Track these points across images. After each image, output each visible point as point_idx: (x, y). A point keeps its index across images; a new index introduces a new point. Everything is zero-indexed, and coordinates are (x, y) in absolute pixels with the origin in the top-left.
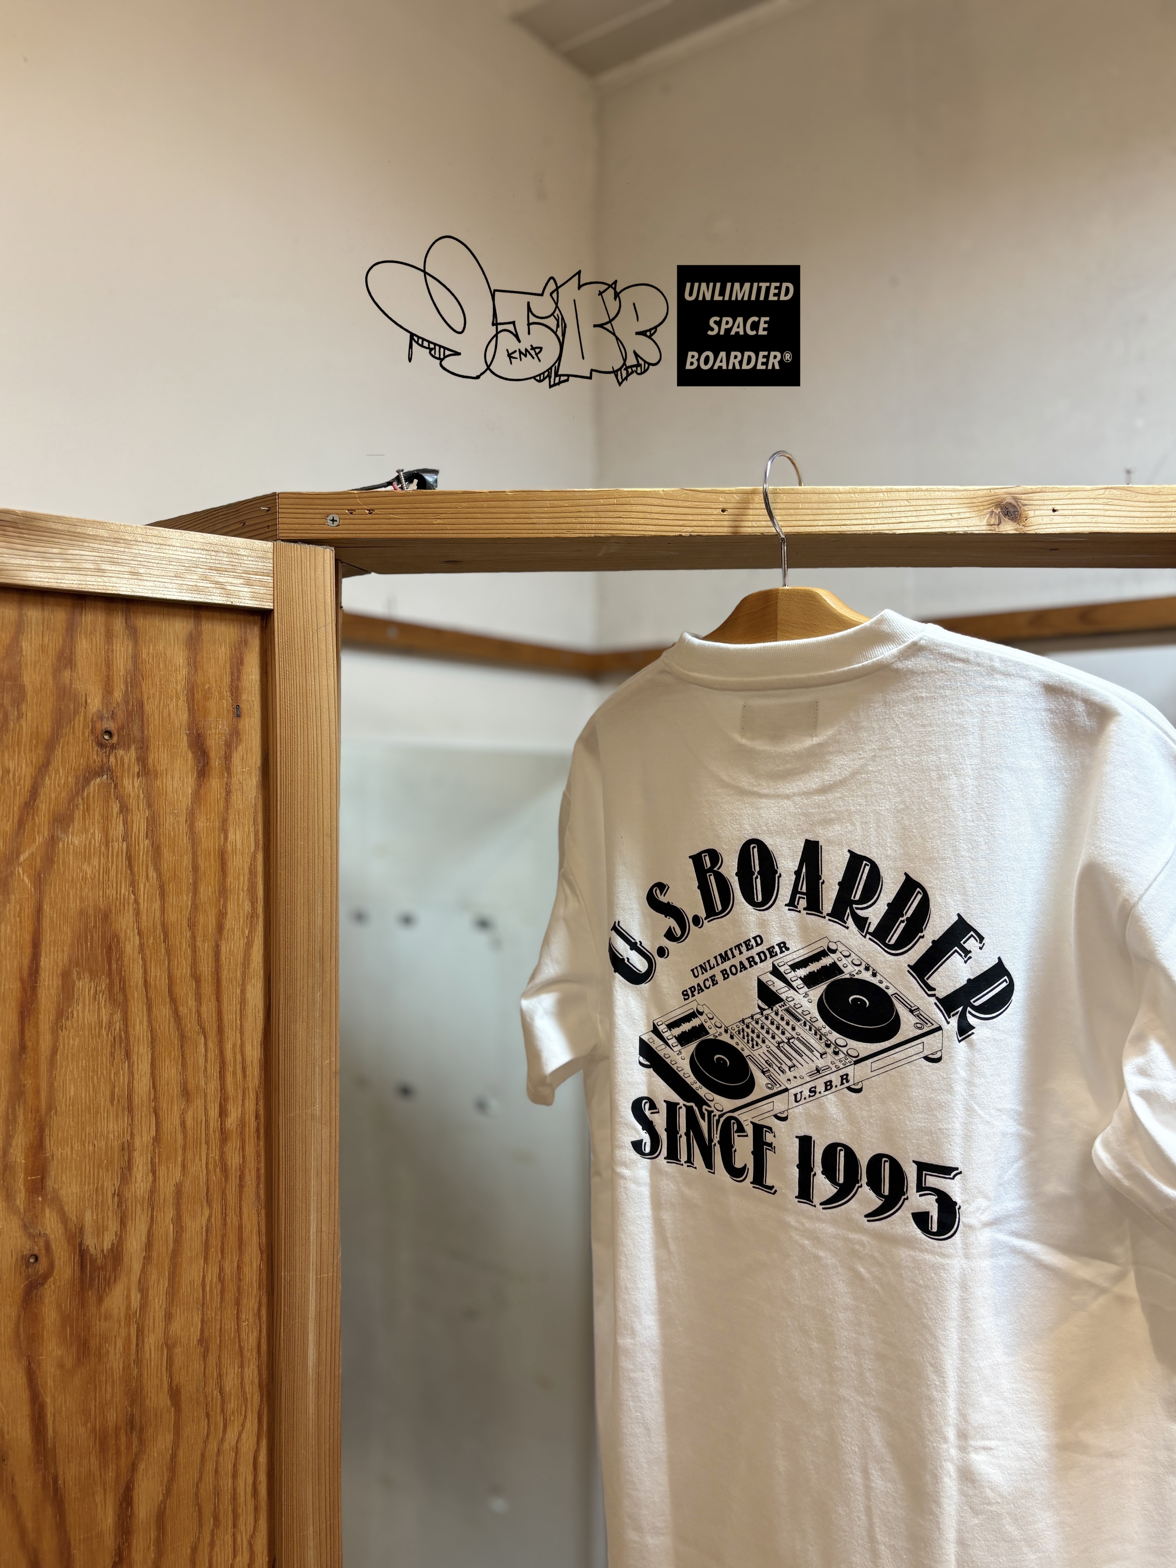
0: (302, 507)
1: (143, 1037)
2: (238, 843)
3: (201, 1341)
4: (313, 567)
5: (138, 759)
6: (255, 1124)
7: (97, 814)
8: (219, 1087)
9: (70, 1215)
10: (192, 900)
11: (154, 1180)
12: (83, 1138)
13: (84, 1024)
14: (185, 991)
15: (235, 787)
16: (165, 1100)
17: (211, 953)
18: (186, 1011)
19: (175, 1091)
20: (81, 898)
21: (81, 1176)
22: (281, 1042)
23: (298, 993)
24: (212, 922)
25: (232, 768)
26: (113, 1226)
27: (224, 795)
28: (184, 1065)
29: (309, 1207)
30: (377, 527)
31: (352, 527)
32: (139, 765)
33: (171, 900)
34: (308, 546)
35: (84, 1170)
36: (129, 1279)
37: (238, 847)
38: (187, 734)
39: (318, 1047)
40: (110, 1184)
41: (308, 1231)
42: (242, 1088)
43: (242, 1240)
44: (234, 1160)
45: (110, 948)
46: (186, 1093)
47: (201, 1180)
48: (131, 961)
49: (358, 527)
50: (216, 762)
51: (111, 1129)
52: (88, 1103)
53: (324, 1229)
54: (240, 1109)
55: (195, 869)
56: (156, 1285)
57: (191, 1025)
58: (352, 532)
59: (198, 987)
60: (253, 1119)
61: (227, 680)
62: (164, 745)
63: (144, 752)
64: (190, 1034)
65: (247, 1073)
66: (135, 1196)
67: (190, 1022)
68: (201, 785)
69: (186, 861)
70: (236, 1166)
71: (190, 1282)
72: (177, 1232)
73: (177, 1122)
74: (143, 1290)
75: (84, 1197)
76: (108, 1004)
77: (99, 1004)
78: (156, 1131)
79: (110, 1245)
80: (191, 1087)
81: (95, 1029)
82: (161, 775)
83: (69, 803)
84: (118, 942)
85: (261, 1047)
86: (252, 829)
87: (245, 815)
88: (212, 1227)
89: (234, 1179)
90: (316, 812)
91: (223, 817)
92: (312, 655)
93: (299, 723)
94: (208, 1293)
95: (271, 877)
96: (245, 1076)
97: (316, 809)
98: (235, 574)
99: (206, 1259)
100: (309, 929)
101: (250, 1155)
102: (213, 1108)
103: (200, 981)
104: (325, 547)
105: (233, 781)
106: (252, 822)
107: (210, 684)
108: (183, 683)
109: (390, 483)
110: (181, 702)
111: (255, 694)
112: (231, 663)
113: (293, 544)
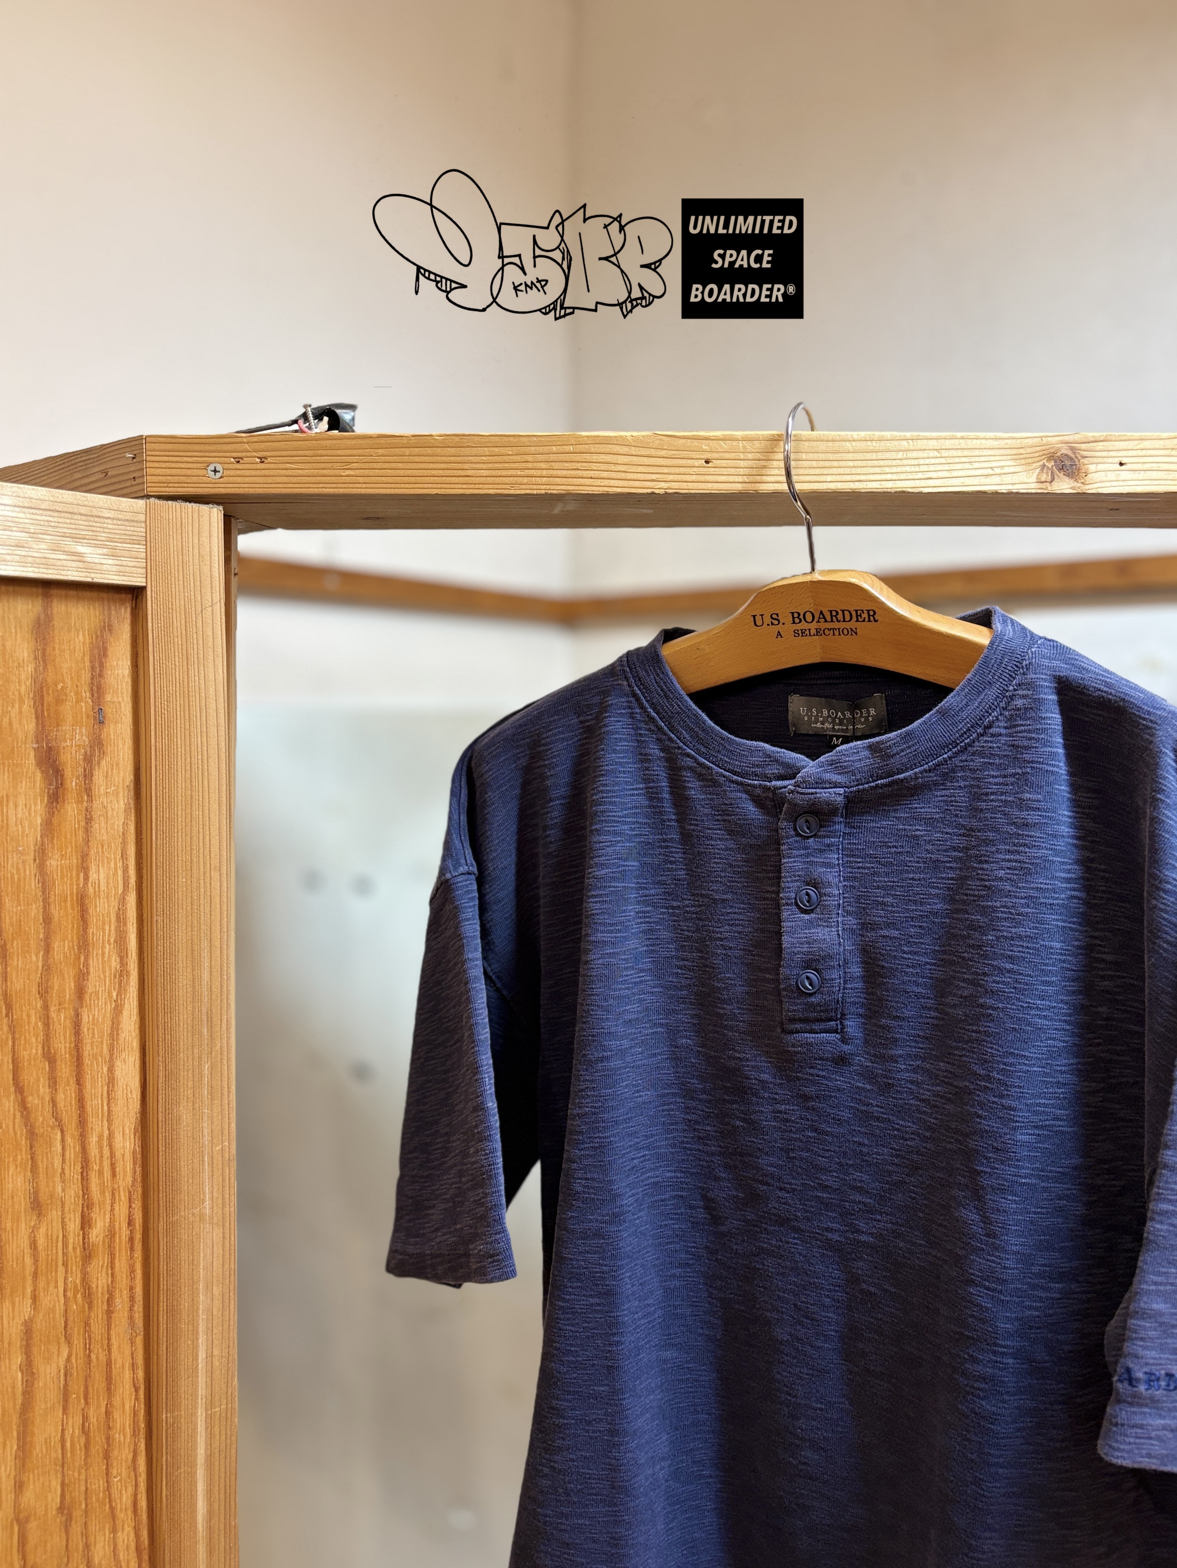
2: (102, 884)
3: (61, 1509)
4: (196, 531)
6: (128, 1232)
8: (81, 1192)
10: (43, 960)
14: (36, 1076)
15: (97, 813)
16: (10, 1217)
17: (69, 1024)
18: (36, 1101)
19: (23, 1203)
22: (160, 1130)
23: (181, 1067)
24: (70, 985)
25: (93, 788)
27: (83, 823)
28: (34, 1169)
30: (271, 479)
31: (238, 479)
33: (16, 962)
34: (189, 505)
37: (102, 888)
38: (35, 749)
39: (206, 1131)
41: (196, 1361)
42: (110, 1189)
43: (111, 1378)
44: (100, 1281)
46: (37, 1205)
47: (57, 1312)
49: (248, 479)
50: (72, 783)
53: (216, 1353)
54: (108, 1216)
55: (47, 920)
57: (42, 1118)
58: (242, 486)
59: (53, 1069)
60: (124, 1226)
61: (86, 676)
62: (4, 764)
64: (41, 1130)
65: (118, 1170)
67: (42, 1114)
68: (53, 813)
69: (35, 910)
70: (103, 1288)
71: (46, 1440)
72: (27, 1381)
73: (26, 1241)
80: (44, 1196)
85: (135, 1135)
86: (120, 864)
87: (109, 846)
88: (72, 1368)
89: (100, 1305)
90: (201, 841)
91: (82, 852)
92: (195, 642)
93: (179, 729)
94: (69, 1448)
95: (145, 924)
96: (114, 1175)
97: (201, 838)
98: (96, 542)
99: (65, 1409)
100: (194, 987)
101: (121, 1271)
102: (73, 1219)
103: (55, 1062)
104: (211, 505)
105: (95, 806)
106: (119, 857)
107: (64, 683)
108: (28, 683)
109: (295, 422)
110: (25, 708)
111: (122, 693)
112: (92, 656)
113: (170, 503)
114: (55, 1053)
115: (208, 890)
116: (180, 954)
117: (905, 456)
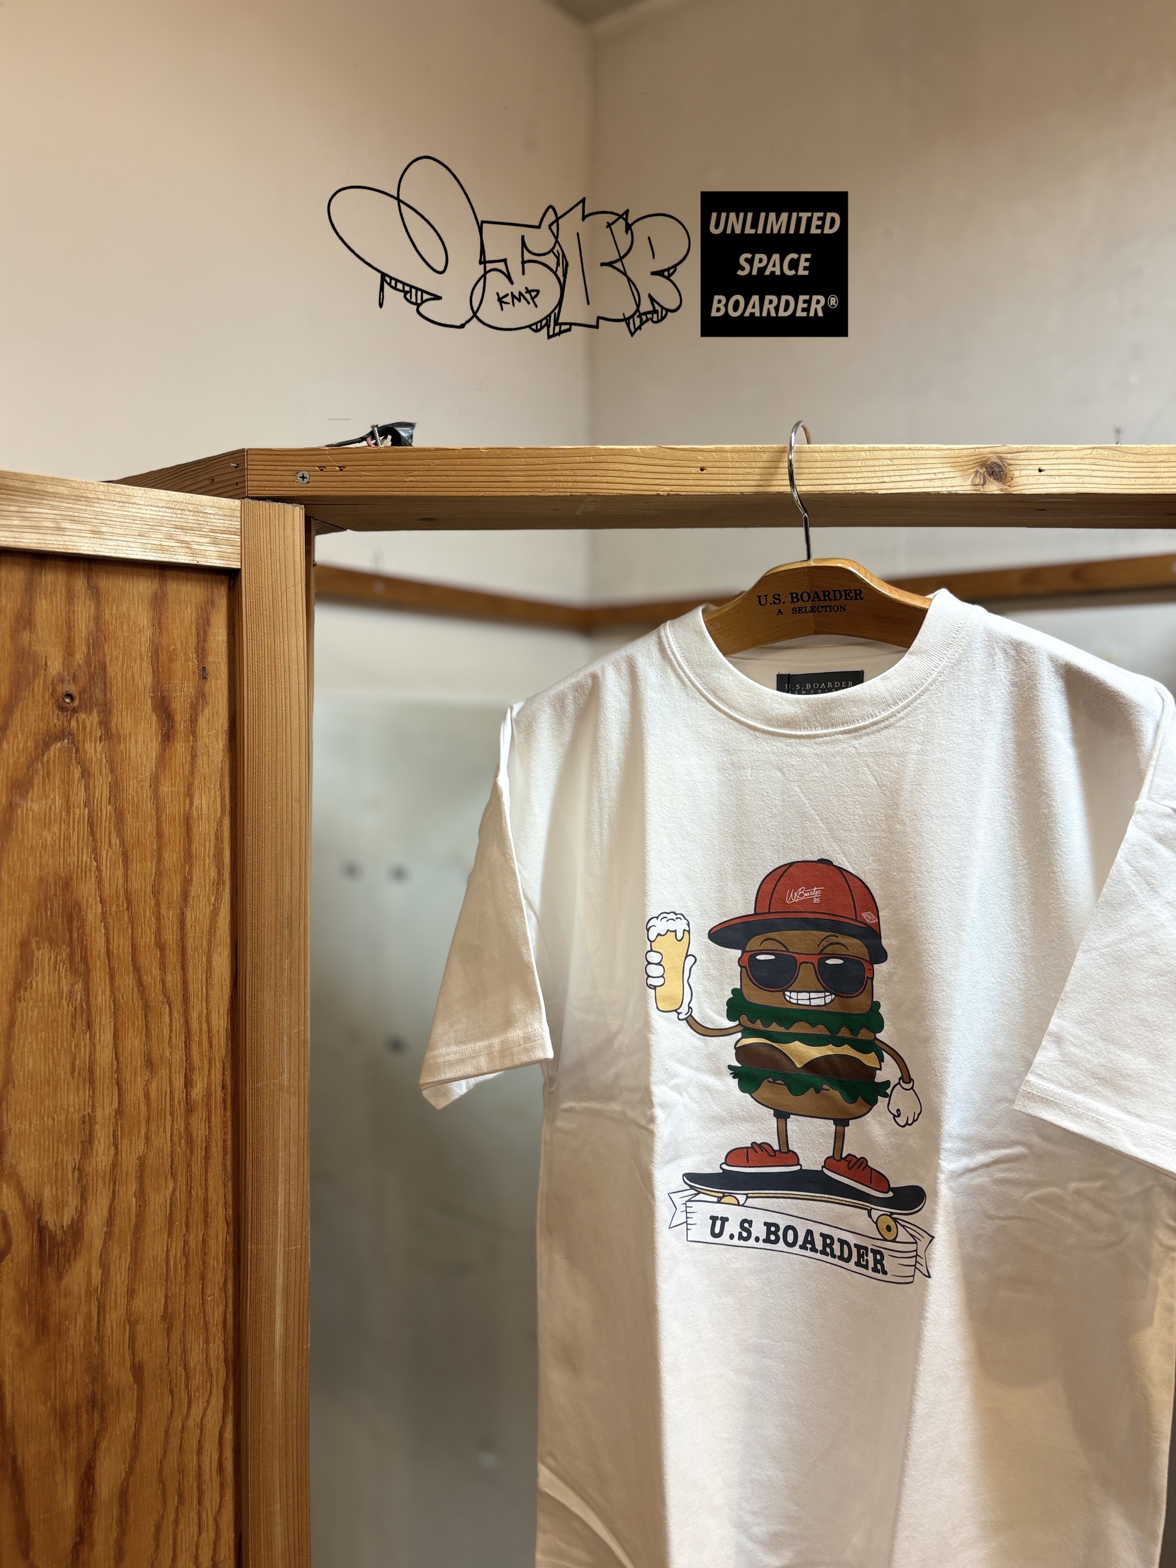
0: (270, 463)
1: (106, 1007)
2: (204, 808)
3: (165, 1317)
4: (282, 525)
5: (101, 723)
6: (222, 1095)
7: (57, 778)
8: (184, 1057)
9: (29, 1191)
10: (156, 867)
11: (116, 1154)
12: (42, 1111)
13: (44, 995)
14: (149, 960)
15: (200, 751)
16: (129, 1071)
17: (176, 921)
18: (150, 980)
19: (139, 1061)
20: (41, 865)
21: (40, 1150)
22: (247, 1011)
23: (266, 961)
24: (177, 889)
25: (198, 731)
26: (73, 1201)
27: (189, 759)
28: (148, 1036)
29: (277, 1178)
30: (347, 484)
31: (322, 484)
32: (101, 729)
33: (135, 867)
34: (277, 504)
35: (42, 1145)
36: (90, 1255)
37: (204, 813)
38: (151, 697)
39: (285, 1016)
40: (70, 1158)
41: (276, 1203)
42: (208, 1058)
43: (208, 1213)
44: (199, 1131)
45: (70, 918)
46: (150, 1064)
47: (165, 1152)
48: (93, 930)
49: (329, 484)
50: (181, 725)
51: (71, 1103)
52: (47, 1075)
53: (292, 1201)
54: (206, 1080)
55: (160, 835)
56: (117, 1262)
57: (155, 994)
58: (322, 489)
59: (163, 956)
60: (219, 1089)
61: (193, 641)
62: (127, 708)
63: (106, 716)
64: (154, 1004)
65: (214, 1042)
66: (97, 1171)
67: (155, 992)
68: (165, 750)
69: (150, 827)
70: (202, 1137)
71: (154, 1258)
72: (140, 1206)
73: (140, 1093)
74: (105, 1266)
75: (43, 1172)
76: (68, 974)
77: (59, 974)
78: (119, 1103)
79: (70, 1220)
80: (155, 1057)
81: (55, 999)
82: (125, 739)
83: (28, 768)
84: (79, 910)
85: (228, 1016)
86: (218, 793)
87: (211, 779)
88: (177, 1200)
89: (199, 1151)
90: (284, 776)
91: (188, 781)
92: (281, 615)
93: (267, 685)
94: (172, 1268)
95: (238, 843)
96: (211, 1046)
97: (284, 774)
98: (201, 533)
99: (170, 1233)
100: (277, 896)
101: (216, 1126)
102: (178, 1078)
103: (165, 950)
104: (294, 504)
105: (199, 745)
106: (218, 787)
107: (175, 645)
108: (147, 645)
109: (363, 439)
110: (145, 664)
111: (222, 656)
112: (198, 624)
113: (261, 502)
114: (164, 943)
115: (290, 817)
116: (266, 869)
117: (863, 464)
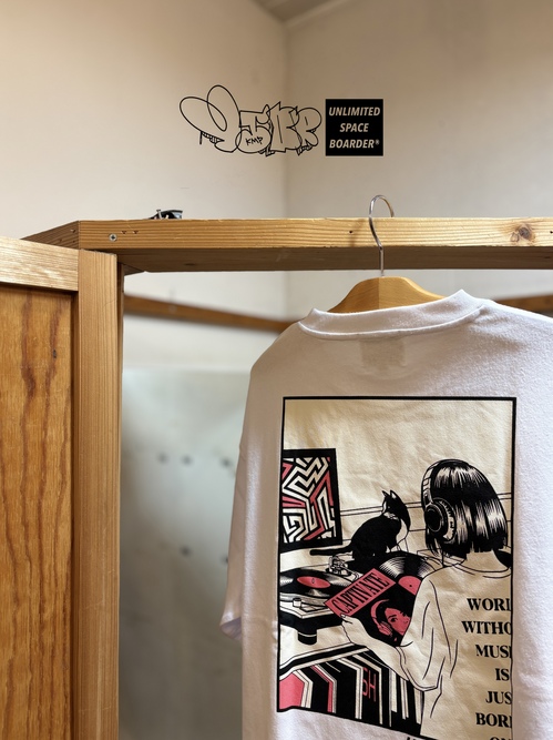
0: (93, 229)
2: (54, 437)
4: (103, 266)
6: (63, 615)
8: (39, 594)
10: (23, 475)
14: (18, 533)
15: (52, 402)
17: (36, 508)
18: (18, 546)
19: (10, 599)
22: (80, 562)
23: (92, 530)
24: (36, 488)
25: (50, 390)
27: (45, 407)
28: (16, 582)
29: (97, 666)
30: (140, 241)
31: (125, 241)
33: (10, 475)
34: (99, 252)
37: (54, 440)
38: (21, 369)
39: (103, 563)
41: (96, 681)
42: (54, 593)
43: (53, 691)
44: (48, 640)
46: (17, 600)
47: (26, 656)
49: (129, 241)
50: (40, 386)
53: (107, 679)
54: (53, 607)
55: (26, 454)
57: (21, 555)
58: (126, 245)
59: (26, 530)
60: (61, 612)
61: (48, 334)
62: (6, 375)
64: (20, 561)
65: (58, 583)
67: (21, 553)
68: (30, 401)
69: (20, 449)
70: (50, 644)
71: (19, 723)
72: (10, 692)
73: (10, 620)
80: (20, 595)
82: (4, 396)
85: (68, 565)
86: (63, 428)
87: (58, 418)
88: (33, 685)
89: (48, 653)
90: (103, 417)
91: (44, 421)
92: (102, 319)
93: (93, 361)
94: (31, 728)
95: (75, 458)
96: (56, 585)
97: (103, 415)
98: (53, 269)
99: (29, 707)
100: (98, 490)
101: (59, 636)
102: (35, 608)
103: (28, 526)
104: (111, 254)
105: (51, 398)
106: (63, 424)
107: (36, 337)
110: (17, 348)
111: (66, 344)
112: (51, 324)
113: (91, 252)
114: (28, 522)
116: (92, 473)
117: (446, 229)
